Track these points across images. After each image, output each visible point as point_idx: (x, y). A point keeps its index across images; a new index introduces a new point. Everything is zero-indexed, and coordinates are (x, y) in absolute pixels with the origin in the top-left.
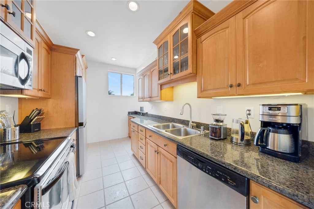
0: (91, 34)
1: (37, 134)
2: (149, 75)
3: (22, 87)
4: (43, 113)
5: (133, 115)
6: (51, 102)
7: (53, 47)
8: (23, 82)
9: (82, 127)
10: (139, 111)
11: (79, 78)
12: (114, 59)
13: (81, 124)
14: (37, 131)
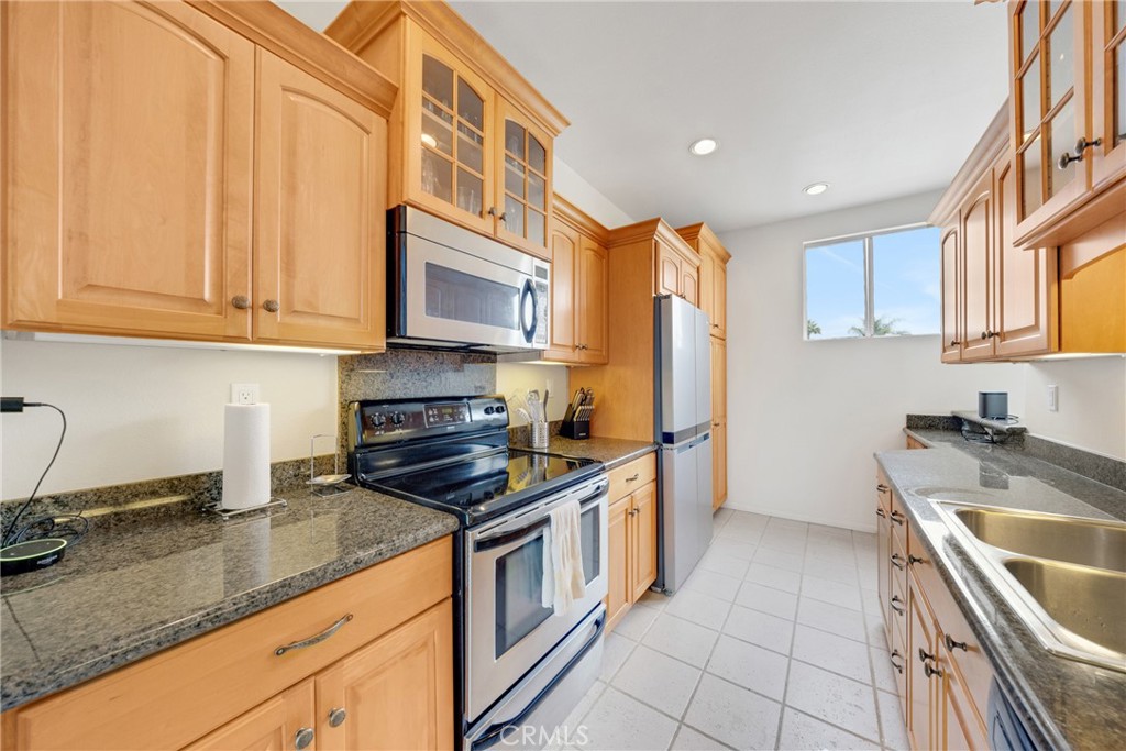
0: (705, 147)
1: (582, 444)
2: (987, 202)
3: (528, 346)
4: (592, 399)
5: (923, 433)
6: (610, 373)
7: (611, 237)
8: (529, 335)
9: (669, 446)
10: (976, 417)
11: (662, 301)
12: (817, 190)
13: (669, 438)
14: (583, 438)
